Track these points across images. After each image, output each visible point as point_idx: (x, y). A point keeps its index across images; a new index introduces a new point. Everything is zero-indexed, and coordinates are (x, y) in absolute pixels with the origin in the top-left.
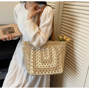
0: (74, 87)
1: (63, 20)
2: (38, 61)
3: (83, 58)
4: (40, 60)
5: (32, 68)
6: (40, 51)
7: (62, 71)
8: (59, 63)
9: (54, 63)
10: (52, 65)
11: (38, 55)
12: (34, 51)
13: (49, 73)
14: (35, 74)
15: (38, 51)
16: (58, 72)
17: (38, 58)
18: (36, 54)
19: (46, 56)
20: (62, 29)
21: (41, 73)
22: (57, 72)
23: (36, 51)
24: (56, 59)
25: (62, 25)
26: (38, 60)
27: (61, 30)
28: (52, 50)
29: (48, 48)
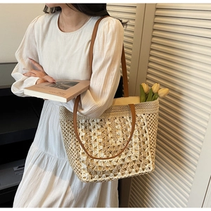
1: (152, 52)
2: (98, 150)
4: (101, 147)
5: (85, 166)
6: (99, 127)
7: (152, 168)
8: (145, 150)
9: (134, 151)
10: (130, 157)
11: (96, 137)
12: (86, 127)
13: (123, 174)
14: (94, 179)
15: (94, 127)
16: (144, 172)
17: (97, 143)
18: (92, 135)
19: (115, 137)
21: (107, 176)
22: (142, 172)
23: (91, 127)
24: (138, 142)
26: (96, 148)
27: (148, 73)
28: (127, 123)
29: (118, 119)
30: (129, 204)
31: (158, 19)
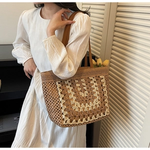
0: (133, 147)
1: (115, 38)
3: (148, 102)
20: (113, 51)
25: (113, 45)
27: (112, 54)
30: (99, 145)
31: (119, 14)
